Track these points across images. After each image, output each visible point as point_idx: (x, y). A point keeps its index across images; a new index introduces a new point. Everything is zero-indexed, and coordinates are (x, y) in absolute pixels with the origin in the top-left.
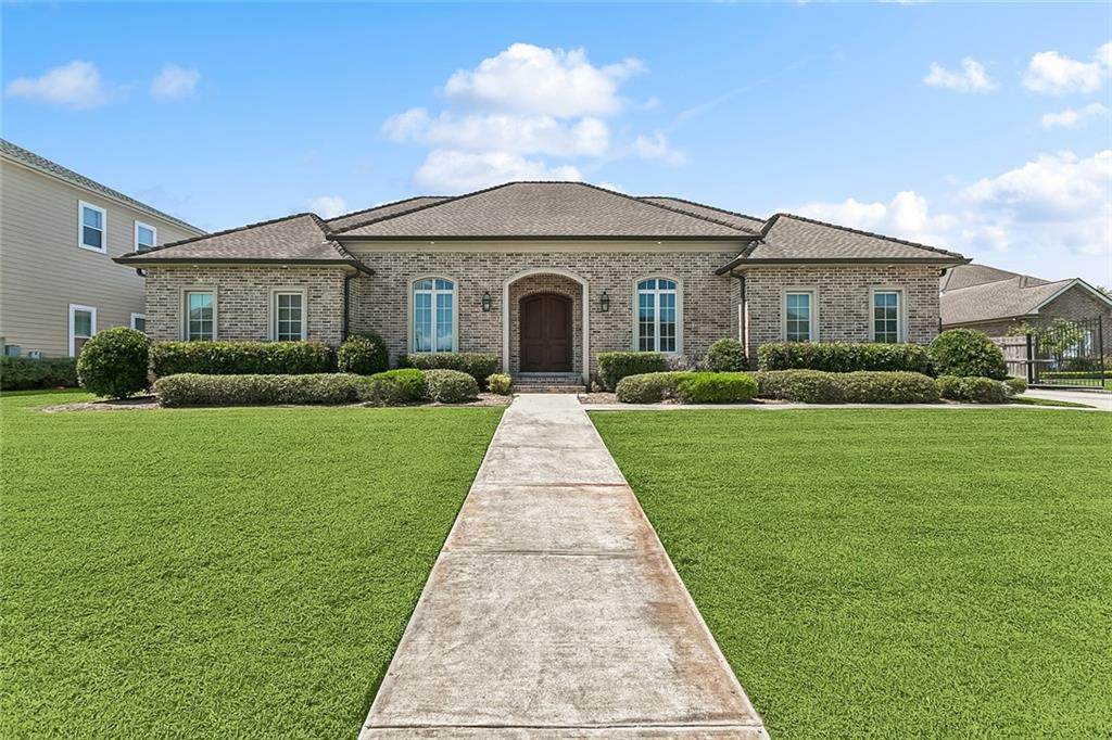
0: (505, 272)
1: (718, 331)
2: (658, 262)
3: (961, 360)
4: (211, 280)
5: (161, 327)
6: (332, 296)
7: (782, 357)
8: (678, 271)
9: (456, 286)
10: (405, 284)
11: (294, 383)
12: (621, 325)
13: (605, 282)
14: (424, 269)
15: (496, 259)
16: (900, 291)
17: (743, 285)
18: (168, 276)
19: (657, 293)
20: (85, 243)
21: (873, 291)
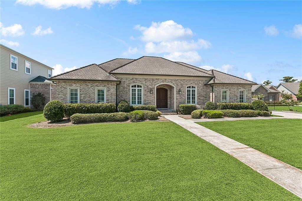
0: (155, 83)
1: (205, 99)
2: (192, 82)
3: (260, 107)
4: (77, 85)
5: (62, 99)
6: (113, 90)
7: (224, 106)
8: (196, 84)
9: (143, 87)
10: (129, 86)
11: (111, 116)
12: (183, 97)
13: (180, 86)
14: (134, 82)
15: (153, 80)
16: (244, 91)
17: (213, 89)
18: (64, 84)
19: (191, 89)
20: (12, 68)
21: (239, 90)
